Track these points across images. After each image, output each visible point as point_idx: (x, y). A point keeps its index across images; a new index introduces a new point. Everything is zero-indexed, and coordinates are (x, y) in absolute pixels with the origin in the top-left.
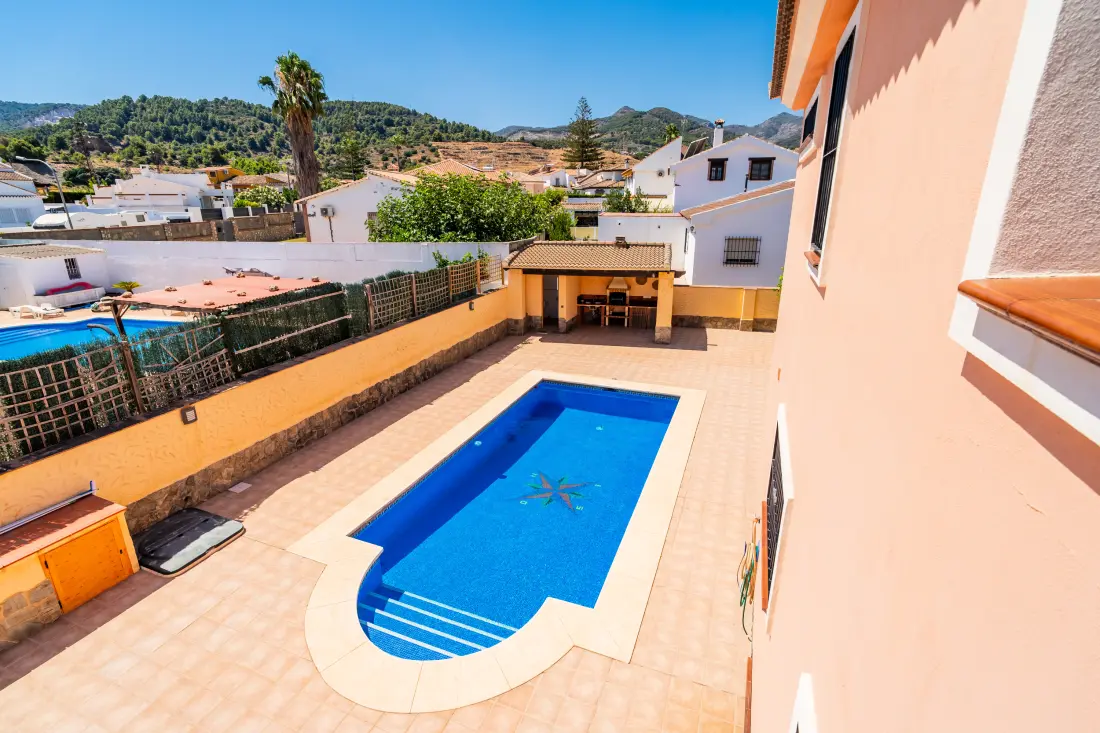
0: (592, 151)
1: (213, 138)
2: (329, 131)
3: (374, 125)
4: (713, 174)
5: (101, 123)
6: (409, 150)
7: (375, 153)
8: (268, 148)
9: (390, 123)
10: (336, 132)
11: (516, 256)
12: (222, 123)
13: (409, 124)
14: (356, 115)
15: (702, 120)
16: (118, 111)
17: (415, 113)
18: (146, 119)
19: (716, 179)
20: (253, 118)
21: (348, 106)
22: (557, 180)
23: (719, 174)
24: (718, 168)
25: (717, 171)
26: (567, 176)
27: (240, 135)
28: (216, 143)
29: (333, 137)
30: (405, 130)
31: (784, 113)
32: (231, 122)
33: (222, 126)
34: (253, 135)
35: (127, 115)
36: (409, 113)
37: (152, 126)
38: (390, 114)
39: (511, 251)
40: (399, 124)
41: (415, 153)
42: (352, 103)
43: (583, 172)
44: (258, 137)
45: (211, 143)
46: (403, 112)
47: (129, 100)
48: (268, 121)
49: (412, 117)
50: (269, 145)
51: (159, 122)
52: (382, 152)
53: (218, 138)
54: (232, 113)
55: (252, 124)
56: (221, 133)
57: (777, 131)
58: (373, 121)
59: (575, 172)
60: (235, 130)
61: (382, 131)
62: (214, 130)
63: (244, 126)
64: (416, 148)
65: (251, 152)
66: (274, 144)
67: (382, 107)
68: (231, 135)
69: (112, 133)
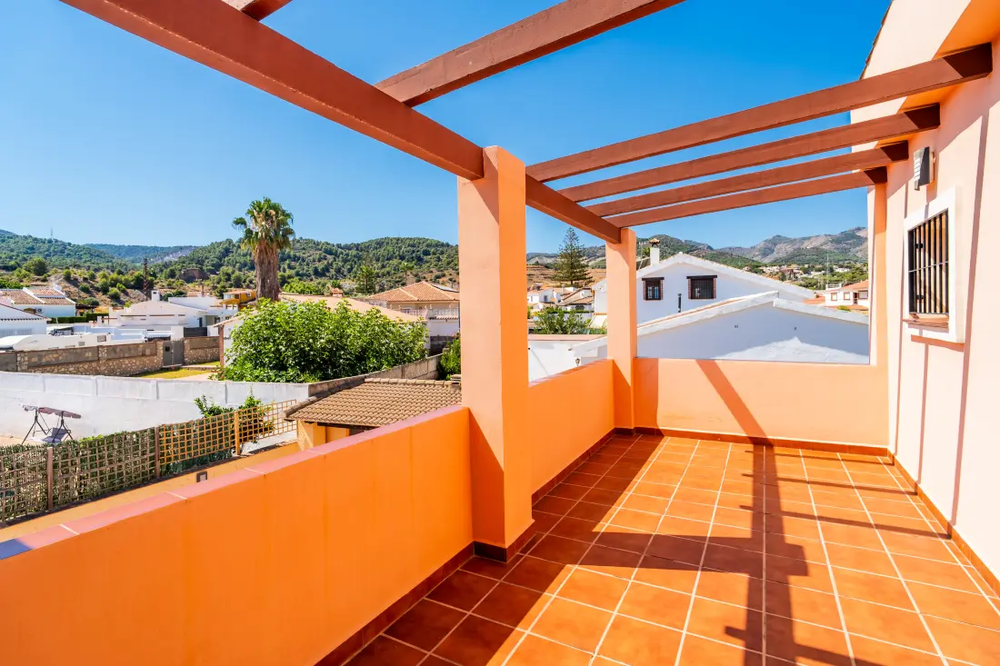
0: (580, 272)
1: (286, 267)
2: (378, 260)
3: (414, 255)
4: (650, 293)
5: (206, 258)
6: (440, 273)
7: (411, 276)
8: (327, 274)
9: (427, 253)
10: (383, 261)
11: (313, 402)
12: (295, 256)
13: (442, 253)
14: (400, 248)
15: (700, 244)
16: (221, 249)
17: (448, 245)
18: (239, 254)
19: (653, 298)
20: (319, 252)
21: (394, 241)
22: (546, 297)
23: (657, 294)
24: (653, 287)
25: (653, 291)
26: (555, 294)
27: (308, 264)
28: (287, 270)
29: (380, 264)
30: (439, 258)
31: (779, 236)
32: (302, 255)
33: (296, 259)
34: (317, 264)
35: (227, 252)
36: (443, 245)
37: (242, 260)
38: (428, 246)
39: (311, 395)
40: (434, 254)
41: (444, 275)
42: (398, 239)
43: (571, 289)
44: (320, 266)
45: (284, 271)
46: (439, 245)
47: (230, 241)
48: (331, 253)
49: (445, 249)
50: (329, 271)
51: (248, 257)
52: (416, 276)
53: (290, 267)
54: (304, 249)
55: (318, 256)
56: (293, 263)
57: (773, 251)
58: (414, 252)
59: (561, 291)
60: (304, 261)
61: (420, 259)
62: (288, 262)
63: (311, 258)
64: (446, 272)
65: (313, 277)
66: (332, 272)
67: (421, 241)
68: (300, 265)
69: (213, 265)
